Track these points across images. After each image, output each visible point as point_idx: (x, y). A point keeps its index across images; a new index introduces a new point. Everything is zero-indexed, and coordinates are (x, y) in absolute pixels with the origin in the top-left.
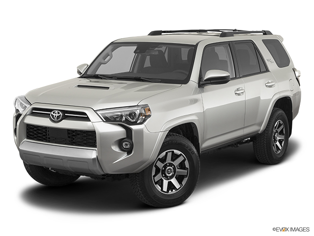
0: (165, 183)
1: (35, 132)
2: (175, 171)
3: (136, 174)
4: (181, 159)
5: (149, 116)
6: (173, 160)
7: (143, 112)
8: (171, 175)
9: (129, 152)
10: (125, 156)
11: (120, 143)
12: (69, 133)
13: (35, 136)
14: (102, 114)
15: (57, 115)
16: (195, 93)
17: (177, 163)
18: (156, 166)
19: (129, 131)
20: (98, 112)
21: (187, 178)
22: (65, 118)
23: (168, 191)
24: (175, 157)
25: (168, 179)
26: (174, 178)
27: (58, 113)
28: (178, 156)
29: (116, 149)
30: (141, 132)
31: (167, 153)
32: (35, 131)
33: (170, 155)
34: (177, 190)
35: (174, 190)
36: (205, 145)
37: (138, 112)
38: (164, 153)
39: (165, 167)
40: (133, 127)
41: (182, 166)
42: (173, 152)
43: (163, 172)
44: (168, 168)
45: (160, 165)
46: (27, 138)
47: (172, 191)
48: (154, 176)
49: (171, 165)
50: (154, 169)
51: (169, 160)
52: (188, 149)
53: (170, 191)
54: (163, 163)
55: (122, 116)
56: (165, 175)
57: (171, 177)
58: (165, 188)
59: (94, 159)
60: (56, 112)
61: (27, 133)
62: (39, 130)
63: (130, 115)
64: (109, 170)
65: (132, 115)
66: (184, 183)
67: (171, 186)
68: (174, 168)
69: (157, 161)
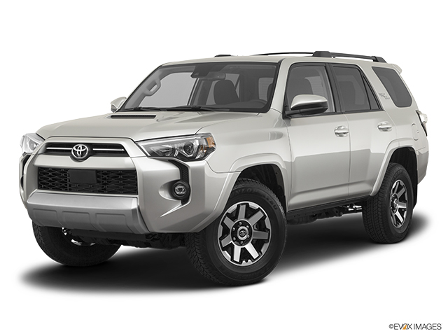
0: (237, 249)
1: (50, 179)
2: (250, 233)
3: (194, 234)
4: (258, 216)
5: (213, 149)
6: (247, 217)
7: (205, 143)
8: (245, 238)
9: (184, 200)
10: (178, 206)
11: (171, 187)
12: (98, 177)
13: (50, 184)
14: (145, 146)
15: (81, 150)
16: (278, 126)
17: (253, 221)
18: (223, 224)
19: (184, 170)
20: (140, 144)
21: (268, 244)
22: (93, 154)
23: (241, 262)
24: (250, 212)
25: (241, 245)
26: (250, 242)
27: (83, 147)
28: (255, 211)
29: (165, 195)
30: (200, 172)
31: (238, 206)
32: (50, 176)
33: (243, 209)
34: (255, 260)
35: (249, 261)
36: (293, 201)
37: (196, 144)
38: (235, 206)
39: (237, 226)
40: (190, 164)
41: (261, 225)
42: (247, 205)
43: (234, 234)
44: (241, 228)
45: (230, 224)
46: (39, 189)
47: (247, 261)
48: (221, 239)
49: (245, 224)
50: (220, 228)
51: (241, 217)
52: (268, 201)
53: (244, 262)
54: (233, 220)
55: (174, 150)
56: (237, 238)
57: (246, 242)
58: (237, 257)
59: (134, 211)
60: (80, 146)
61: (39, 180)
62: (55, 174)
63: (185, 148)
64: (156, 227)
65: (188, 147)
66: (264, 250)
67: (245, 255)
68: (250, 229)
69: (225, 217)
